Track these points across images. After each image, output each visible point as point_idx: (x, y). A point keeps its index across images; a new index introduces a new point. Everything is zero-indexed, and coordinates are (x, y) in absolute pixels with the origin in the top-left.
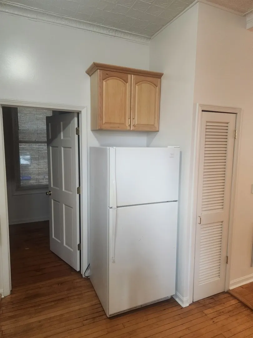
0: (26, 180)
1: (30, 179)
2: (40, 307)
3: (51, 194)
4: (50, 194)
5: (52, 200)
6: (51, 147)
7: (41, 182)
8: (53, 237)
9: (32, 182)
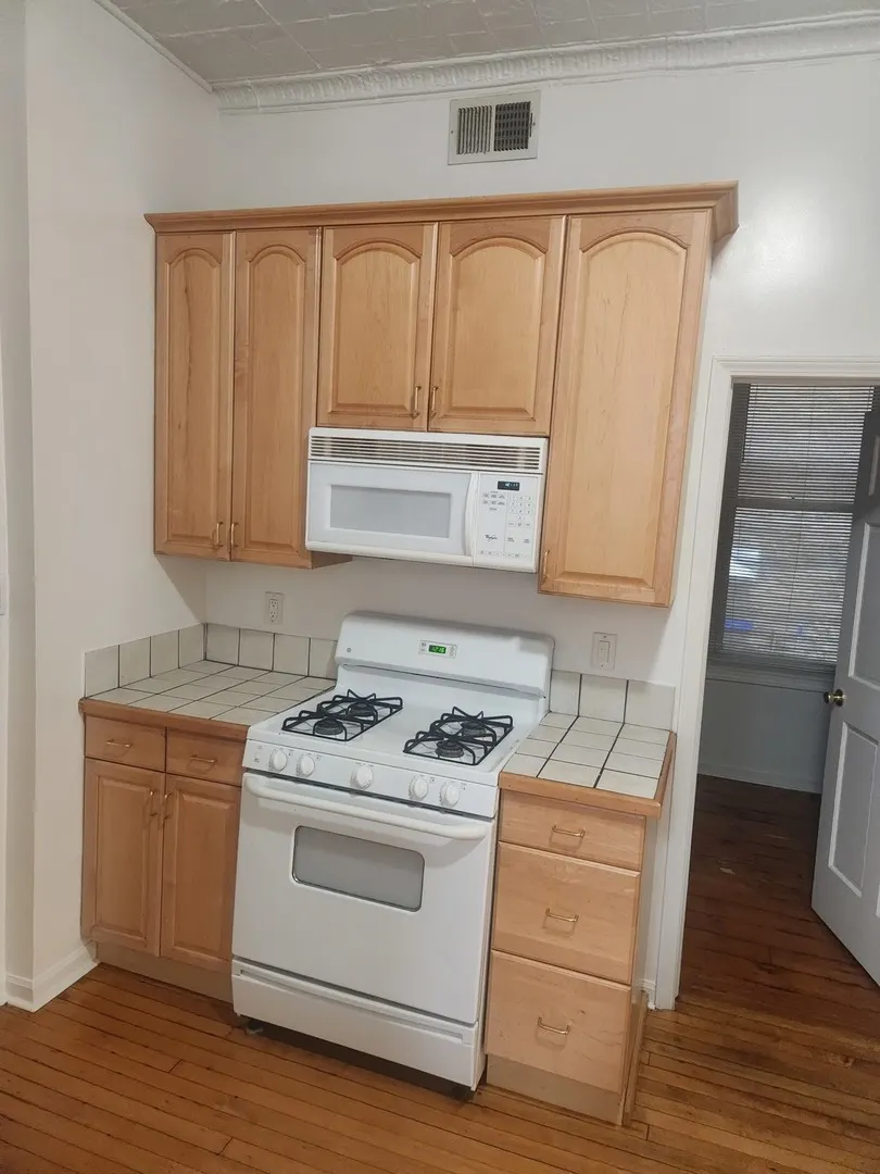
0: (737, 631)
1: (746, 631)
2: (772, 1111)
3: (845, 704)
4: (840, 703)
5: (844, 724)
6: (867, 528)
7: (788, 649)
8: (831, 863)
9: (755, 643)
